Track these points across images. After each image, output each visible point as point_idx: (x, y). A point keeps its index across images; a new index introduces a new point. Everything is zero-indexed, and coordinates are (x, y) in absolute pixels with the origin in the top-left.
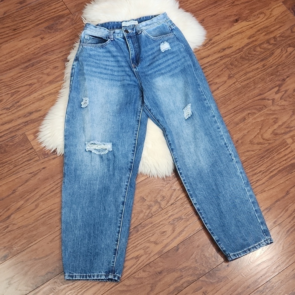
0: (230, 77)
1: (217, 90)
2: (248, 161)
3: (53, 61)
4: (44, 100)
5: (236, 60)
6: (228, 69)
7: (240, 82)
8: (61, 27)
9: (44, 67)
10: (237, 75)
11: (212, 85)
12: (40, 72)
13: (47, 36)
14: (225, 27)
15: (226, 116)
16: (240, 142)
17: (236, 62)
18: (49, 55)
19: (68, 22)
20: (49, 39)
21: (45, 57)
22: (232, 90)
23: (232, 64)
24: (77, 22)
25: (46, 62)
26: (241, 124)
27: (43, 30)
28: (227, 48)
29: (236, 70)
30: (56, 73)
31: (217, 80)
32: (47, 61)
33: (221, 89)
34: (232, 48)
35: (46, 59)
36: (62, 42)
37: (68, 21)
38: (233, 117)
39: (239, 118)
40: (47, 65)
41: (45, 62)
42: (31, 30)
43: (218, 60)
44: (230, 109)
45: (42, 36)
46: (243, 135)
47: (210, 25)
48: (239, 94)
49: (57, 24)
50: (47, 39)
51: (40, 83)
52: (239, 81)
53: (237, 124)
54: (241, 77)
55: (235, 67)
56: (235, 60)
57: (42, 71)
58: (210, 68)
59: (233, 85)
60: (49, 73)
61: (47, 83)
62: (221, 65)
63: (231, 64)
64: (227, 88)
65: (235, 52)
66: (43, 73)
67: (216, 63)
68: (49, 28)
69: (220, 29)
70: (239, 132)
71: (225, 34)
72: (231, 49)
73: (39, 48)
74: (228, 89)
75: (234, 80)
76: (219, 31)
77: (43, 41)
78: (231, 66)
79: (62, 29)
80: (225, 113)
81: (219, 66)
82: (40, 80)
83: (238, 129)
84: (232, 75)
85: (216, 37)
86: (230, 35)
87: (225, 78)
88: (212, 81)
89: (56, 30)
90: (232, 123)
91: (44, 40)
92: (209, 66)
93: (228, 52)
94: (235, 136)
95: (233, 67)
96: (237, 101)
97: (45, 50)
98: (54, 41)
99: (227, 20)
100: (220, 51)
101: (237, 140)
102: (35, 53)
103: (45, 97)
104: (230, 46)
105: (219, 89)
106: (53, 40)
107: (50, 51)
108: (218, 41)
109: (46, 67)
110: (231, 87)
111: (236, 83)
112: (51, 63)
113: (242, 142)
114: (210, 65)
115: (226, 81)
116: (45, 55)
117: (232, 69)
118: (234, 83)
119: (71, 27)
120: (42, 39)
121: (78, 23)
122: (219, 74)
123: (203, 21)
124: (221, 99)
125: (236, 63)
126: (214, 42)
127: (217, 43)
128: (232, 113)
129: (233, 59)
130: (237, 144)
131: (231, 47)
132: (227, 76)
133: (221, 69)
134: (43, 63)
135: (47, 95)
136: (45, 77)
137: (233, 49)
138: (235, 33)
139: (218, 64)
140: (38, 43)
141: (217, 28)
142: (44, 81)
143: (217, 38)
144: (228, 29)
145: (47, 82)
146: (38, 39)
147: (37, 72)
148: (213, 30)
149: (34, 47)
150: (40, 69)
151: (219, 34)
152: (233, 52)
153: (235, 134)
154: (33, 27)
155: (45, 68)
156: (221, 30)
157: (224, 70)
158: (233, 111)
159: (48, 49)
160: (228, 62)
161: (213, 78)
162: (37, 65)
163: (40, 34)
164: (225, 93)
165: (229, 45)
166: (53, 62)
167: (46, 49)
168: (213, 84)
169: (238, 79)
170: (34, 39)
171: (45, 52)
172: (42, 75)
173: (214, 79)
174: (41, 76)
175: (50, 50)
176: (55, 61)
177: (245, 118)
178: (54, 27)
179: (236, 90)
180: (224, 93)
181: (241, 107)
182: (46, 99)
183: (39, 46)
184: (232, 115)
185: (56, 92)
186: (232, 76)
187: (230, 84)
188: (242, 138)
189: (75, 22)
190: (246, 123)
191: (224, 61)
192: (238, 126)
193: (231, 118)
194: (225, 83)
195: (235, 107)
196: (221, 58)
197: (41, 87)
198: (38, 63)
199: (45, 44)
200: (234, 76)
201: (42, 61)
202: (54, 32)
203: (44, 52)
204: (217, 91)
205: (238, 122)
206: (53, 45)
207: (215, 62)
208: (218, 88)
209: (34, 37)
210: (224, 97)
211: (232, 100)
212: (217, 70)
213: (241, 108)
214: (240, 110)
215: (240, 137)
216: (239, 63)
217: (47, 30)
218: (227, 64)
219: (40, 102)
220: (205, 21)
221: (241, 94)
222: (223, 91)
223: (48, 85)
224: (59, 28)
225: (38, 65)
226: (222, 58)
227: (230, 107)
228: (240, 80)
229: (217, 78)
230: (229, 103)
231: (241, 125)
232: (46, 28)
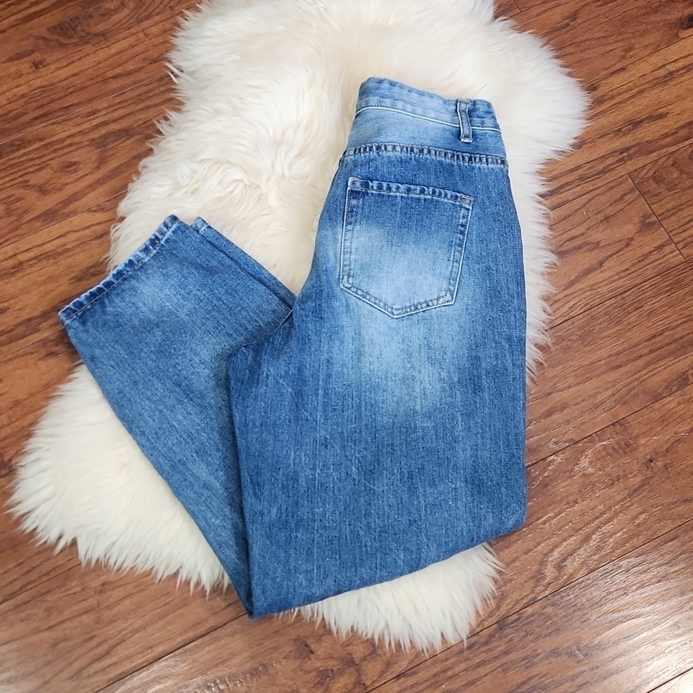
0: (646, 226)
1: (597, 269)
2: (682, 539)
3: (65, 143)
4: (20, 275)
5: (672, 165)
6: (643, 194)
7: (680, 246)
8: (101, 27)
9: (32, 163)
10: (673, 218)
11: (581, 251)
12: (20, 180)
13: (55, 57)
14: (646, 43)
15: (619, 366)
16: (660, 464)
17: (673, 169)
18: (53, 124)
19: (125, 12)
20: (59, 69)
21: (38, 129)
22: (649, 273)
23: (657, 179)
24: (154, 13)
25: (41, 147)
26: (669, 399)
27: (44, 38)
28: (646, 118)
29: (669, 202)
30: (67, 184)
31: (600, 235)
32: (43, 143)
33: (612, 267)
34: (665, 119)
35: (40, 136)
36: (99, 79)
37: (125, 10)
38: (644, 372)
39: (665, 375)
40: (44, 156)
41: (37, 145)
42: (7, 34)
43: (611, 160)
44: (636, 341)
45: (37, 56)
46: (672, 440)
47: (597, 35)
48: (672, 289)
49: (91, 16)
50: (53, 67)
51: (14, 218)
52: (676, 240)
53: (657, 398)
54: (687, 226)
55: (669, 189)
56: (670, 162)
57: (25, 178)
58: (579, 188)
59: (655, 256)
60: (46, 182)
61: (37, 218)
62: (621, 180)
63: (654, 178)
64: (633, 265)
65: (676, 133)
66: (26, 185)
67: (604, 171)
68: (62, 29)
69: (630, 49)
70: (659, 429)
71: (645, 67)
72: (660, 123)
73: (23, 96)
74: (634, 269)
75: (660, 236)
76: (624, 57)
77: (38, 75)
78: (655, 185)
79: (103, 35)
80: (618, 354)
81: (611, 185)
82: (13, 207)
83: (656, 415)
84: (654, 219)
85: (610, 80)
86: (662, 72)
87: (629, 229)
88: (582, 234)
89: (86, 39)
90: (637, 395)
91: (43, 71)
92: (576, 183)
93: (647, 133)
94: (642, 441)
95: (662, 188)
96: (665, 315)
97: (42, 106)
98: (74, 75)
99: (659, 19)
100: (620, 130)
101: (648, 457)
102: (10, 115)
103: (25, 265)
104: (661, 111)
105: (606, 265)
106: (71, 73)
107: (56, 111)
108: (619, 94)
109: (38, 161)
110: (647, 261)
111: (667, 249)
112: (55, 151)
113: (666, 467)
114: (582, 179)
115: (632, 239)
116: (41, 123)
117: (657, 195)
118: (660, 247)
119: (133, 30)
120: (36, 65)
121: (157, 14)
122: (610, 211)
123: (574, 20)
124: (608, 303)
125: (675, 175)
126: (603, 96)
127: (614, 101)
128: (641, 356)
129: (664, 159)
130: (649, 473)
131: (661, 116)
132: (636, 219)
133: (617, 193)
134: (31, 148)
135: (31, 260)
136: (32, 196)
137: (669, 124)
138: (680, 65)
139: (610, 177)
140: (22, 81)
141: (621, 44)
142: (26, 212)
143: (616, 81)
144: (657, 49)
145: (35, 215)
146: (24, 65)
147: (7, 179)
148: (603, 55)
149: (7, 93)
150: (19, 171)
151: (623, 69)
152: (666, 136)
153: (644, 434)
154: (14, 26)
155: (34, 165)
156: (631, 53)
157: (627, 197)
158: (646, 351)
159: (53, 101)
160: (645, 172)
161: (586, 225)
162: (11, 156)
163: (33, 51)
164: (625, 282)
165: (655, 108)
166: (63, 148)
167: (45, 102)
168: (585, 248)
169: (674, 232)
170: (13, 68)
171: (41, 113)
172: (21, 191)
173: (588, 229)
174: (19, 192)
175: (56, 106)
176: (71, 145)
177: (687, 379)
178: (79, 28)
179: (664, 273)
180: (620, 283)
181: (677, 336)
182: (28, 272)
183: (24, 89)
184: (641, 362)
185: (60, 250)
186: (653, 223)
187: (647, 250)
188: (667, 451)
189: (148, 12)
190: (687, 397)
191: (631, 166)
192: (657, 405)
193: (635, 374)
194: (627, 245)
195: (654, 336)
196: (622, 153)
197: (16, 229)
198: (15, 148)
199: (45, 83)
200: (664, 222)
201: (30, 142)
202: (76, 45)
203: (37, 113)
204: (597, 272)
205: (660, 390)
206: (70, 90)
207: (601, 167)
208: (601, 264)
209: (11, 60)
210: (619, 297)
211: (646, 308)
212: (602, 198)
213: (676, 340)
214: (672, 347)
215: (661, 446)
216: (684, 176)
217: (56, 37)
218: (640, 176)
219: (6, 281)
220: (579, 21)
221: (681, 288)
222: (618, 274)
223: (38, 224)
224: (94, 30)
225: (16, 154)
226: (625, 154)
227: (636, 335)
228: (680, 239)
229: (601, 227)
230: (633, 319)
231: (671, 402)
232: (52, 29)
